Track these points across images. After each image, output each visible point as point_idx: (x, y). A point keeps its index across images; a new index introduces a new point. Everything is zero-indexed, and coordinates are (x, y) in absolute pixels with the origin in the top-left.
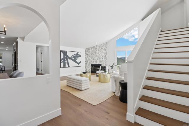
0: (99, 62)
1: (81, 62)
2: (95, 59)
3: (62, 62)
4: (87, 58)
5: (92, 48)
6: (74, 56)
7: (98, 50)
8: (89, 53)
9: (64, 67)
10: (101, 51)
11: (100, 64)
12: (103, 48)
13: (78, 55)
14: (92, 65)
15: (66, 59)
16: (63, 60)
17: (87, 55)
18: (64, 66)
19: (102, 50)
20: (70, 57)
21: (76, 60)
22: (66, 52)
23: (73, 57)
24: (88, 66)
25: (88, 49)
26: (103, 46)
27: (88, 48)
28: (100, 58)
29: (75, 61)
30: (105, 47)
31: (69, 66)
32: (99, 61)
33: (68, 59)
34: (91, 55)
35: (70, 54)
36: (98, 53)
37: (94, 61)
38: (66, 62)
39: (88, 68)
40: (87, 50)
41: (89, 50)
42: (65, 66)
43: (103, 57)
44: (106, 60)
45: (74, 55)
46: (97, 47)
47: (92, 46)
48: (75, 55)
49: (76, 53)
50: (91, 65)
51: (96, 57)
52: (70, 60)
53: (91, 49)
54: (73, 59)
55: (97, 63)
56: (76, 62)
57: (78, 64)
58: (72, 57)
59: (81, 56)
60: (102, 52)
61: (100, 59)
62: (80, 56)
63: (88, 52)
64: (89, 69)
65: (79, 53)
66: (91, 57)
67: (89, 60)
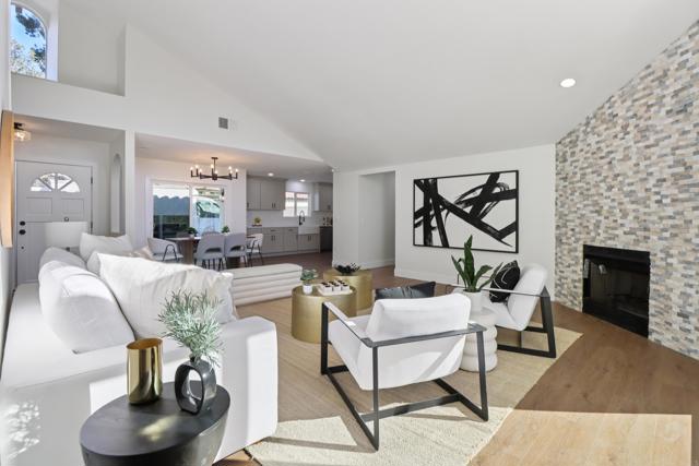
1: (514, 228)
3: (419, 224)
6: (471, 196)
9: (426, 244)
13: (497, 190)
15: (432, 213)
16: (422, 218)
18: (427, 242)
20: (452, 201)
21: (485, 214)
22: (436, 185)
23: (468, 203)
24: (566, 260)
25: (568, 140)
27: (570, 134)
29: (475, 219)
31: (445, 244)
33: (444, 213)
35: (450, 192)
38: (434, 223)
40: (565, 149)
41: (574, 143)
42: (431, 240)
45: (473, 191)
48: (479, 192)
49: (484, 180)
52: (451, 214)
53: (582, 136)
54: (468, 210)
57: (499, 235)
58: (459, 202)
59: (516, 191)
62: (513, 194)
65: (505, 179)
66: (581, 193)
67: (570, 217)
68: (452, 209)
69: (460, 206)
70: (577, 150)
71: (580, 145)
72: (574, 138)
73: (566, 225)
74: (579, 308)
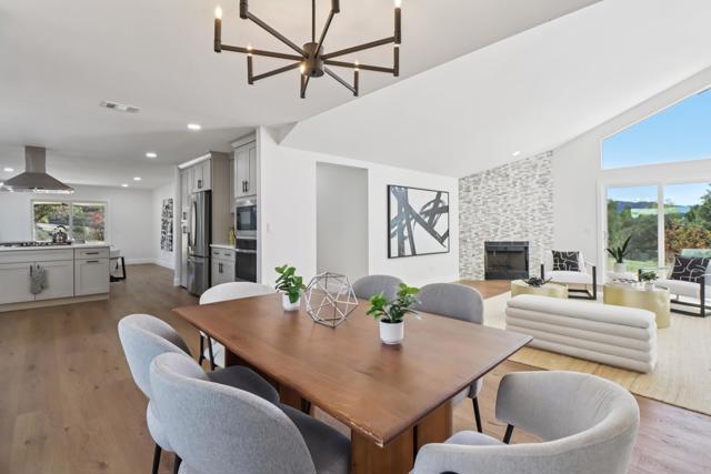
0: (518, 233)
1: (447, 234)
2: (502, 220)
3: (394, 235)
4: (467, 218)
5: (488, 174)
6: (428, 208)
7: (514, 183)
8: (474, 198)
9: (399, 255)
10: (525, 188)
11: (522, 243)
12: (533, 176)
13: (441, 206)
14: (490, 247)
15: (404, 222)
16: (396, 227)
17: (469, 202)
19: (533, 184)
20: (417, 211)
21: (435, 223)
22: (407, 194)
23: (427, 213)
24: (471, 251)
25: (471, 179)
26: (535, 167)
27: (473, 176)
28: (524, 215)
29: (430, 227)
30: (544, 172)
31: (414, 252)
32: (517, 229)
33: (412, 223)
34: (484, 203)
36: (515, 197)
37: (496, 230)
38: (406, 233)
39: (473, 260)
40: (469, 184)
41: (476, 182)
42: (403, 250)
43: (537, 214)
44: (550, 226)
45: (429, 203)
46: (512, 174)
47: (491, 168)
48: (432, 204)
49: (433, 196)
50: (483, 247)
51: (506, 211)
52: (417, 224)
53: (483, 179)
54: (427, 220)
55: (508, 236)
56: (434, 234)
57: (441, 240)
58: (421, 212)
59: (448, 207)
60: (529, 192)
61: (523, 222)
62: (446, 209)
63: (473, 192)
64: (478, 262)
65: (444, 197)
66: (483, 212)
67: (474, 226)
68: (418, 219)
69: (422, 216)
70: (480, 187)
71: (482, 185)
72: (476, 178)
73: (470, 231)
74: (483, 278)
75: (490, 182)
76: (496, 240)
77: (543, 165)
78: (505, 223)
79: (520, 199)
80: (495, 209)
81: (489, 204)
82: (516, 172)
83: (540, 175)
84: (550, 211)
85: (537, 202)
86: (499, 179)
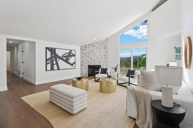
0: (98, 63)
1: (75, 63)
2: (93, 59)
3: (49, 63)
4: (83, 58)
5: (89, 45)
6: (66, 55)
7: (97, 48)
8: (85, 52)
9: (51, 70)
10: (100, 49)
11: (99, 65)
12: (102, 46)
13: (71, 54)
14: (90, 67)
15: (54, 59)
16: (50, 61)
17: (83, 53)
18: (52, 69)
19: (102, 48)
20: (61, 56)
21: (69, 60)
22: (55, 50)
23: (65, 57)
24: (84, 68)
26: (103, 43)
27: (85, 46)
28: (99, 58)
29: (67, 61)
30: (106, 45)
31: (59, 69)
32: (97, 61)
33: (58, 59)
34: (88, 54)
35: (60, 53)
37: (91, 62)
38: (55, 62)
40: (83, 48)
41: (86, 48)
42: (53, 68)
43: (103, 57)
44: (107, 61)
45: (66, 54)
46: (95, 45)
48: (68, 54)
49: (69, 51)
50: (87, 67)
51: (94, 56)
52: (60, 60)
53: (88, 47)
54: (65, 59)
55: (95, 63)
56: (69, 63)
57: (72, 65)
58: (63, 56)
59: (75, 55)
60: (101, 51)
62: (74, 55)
63: (85, 50)
64: (86, 71)
65: (73, 52)
66: (88, 56)
67: (85, 60)
68: (60, 58)
69: (63, 58)
70: (87, 49)
71: (87, 48)
72: (86, 46)
73: (84, 62)
74: (87, 76)
75: (90, 48)
76: (91, 65)
77: (105, 43)
78: (94, 60)
79: (98, 53)
80: (91, 55)
81: (89, 54)
82: (97, 45)
83: (104, 46)
84: (107, 56)
85: (103, 54)
86: (92, 47)
